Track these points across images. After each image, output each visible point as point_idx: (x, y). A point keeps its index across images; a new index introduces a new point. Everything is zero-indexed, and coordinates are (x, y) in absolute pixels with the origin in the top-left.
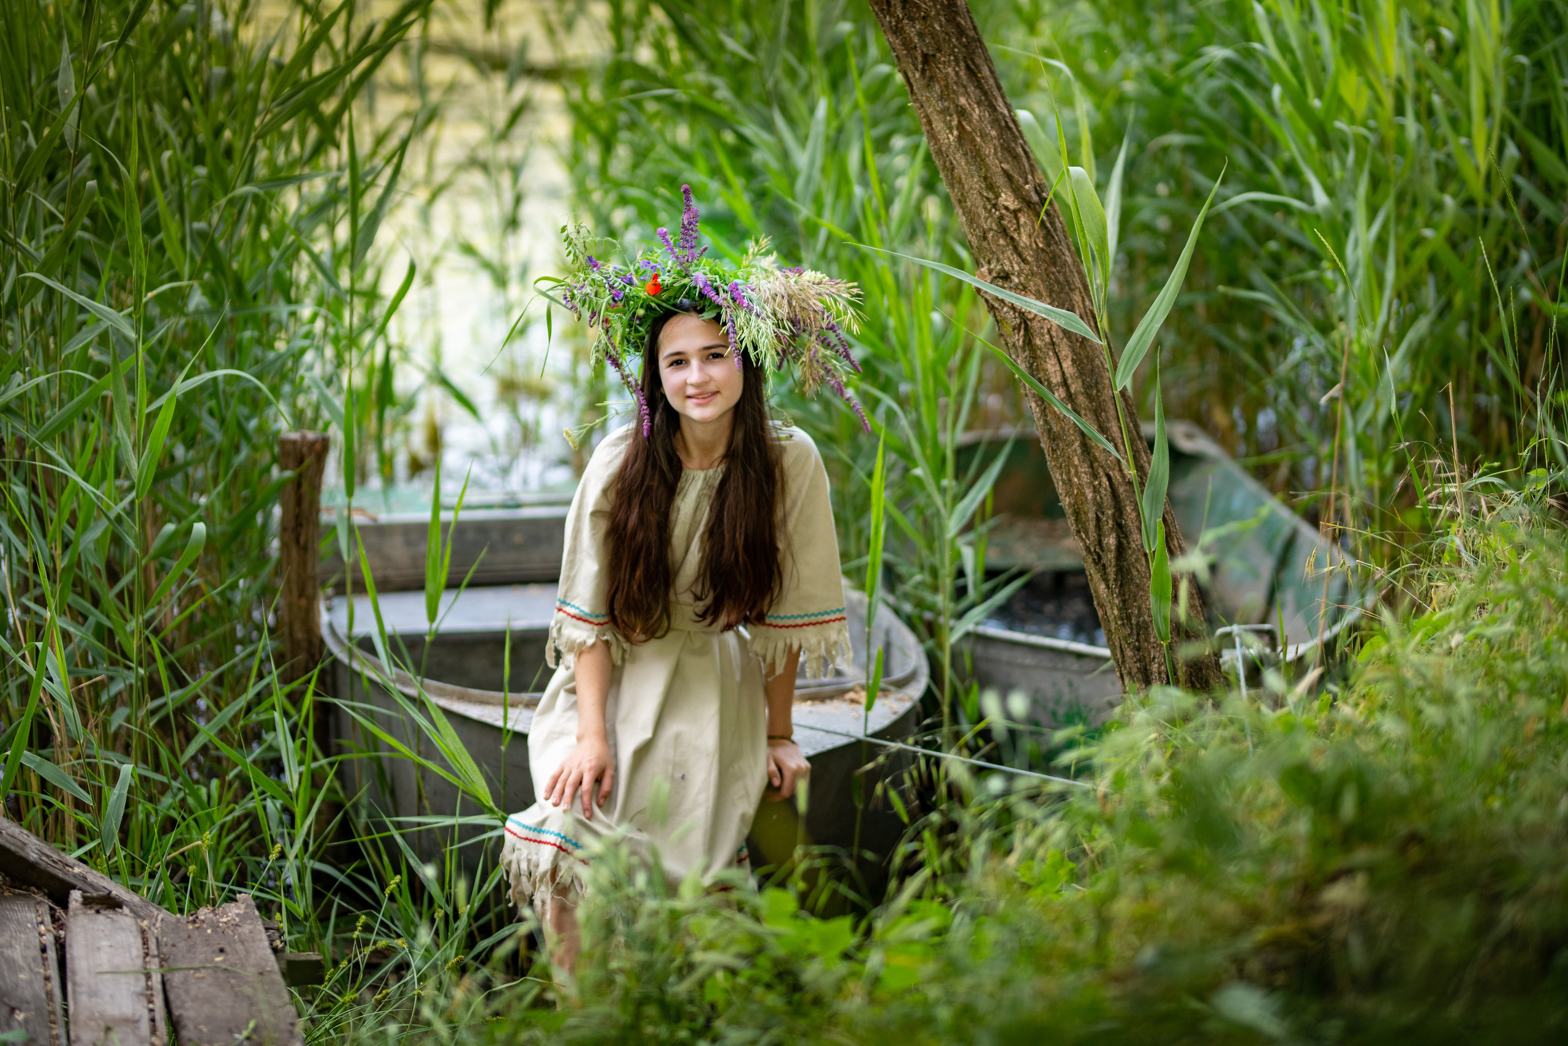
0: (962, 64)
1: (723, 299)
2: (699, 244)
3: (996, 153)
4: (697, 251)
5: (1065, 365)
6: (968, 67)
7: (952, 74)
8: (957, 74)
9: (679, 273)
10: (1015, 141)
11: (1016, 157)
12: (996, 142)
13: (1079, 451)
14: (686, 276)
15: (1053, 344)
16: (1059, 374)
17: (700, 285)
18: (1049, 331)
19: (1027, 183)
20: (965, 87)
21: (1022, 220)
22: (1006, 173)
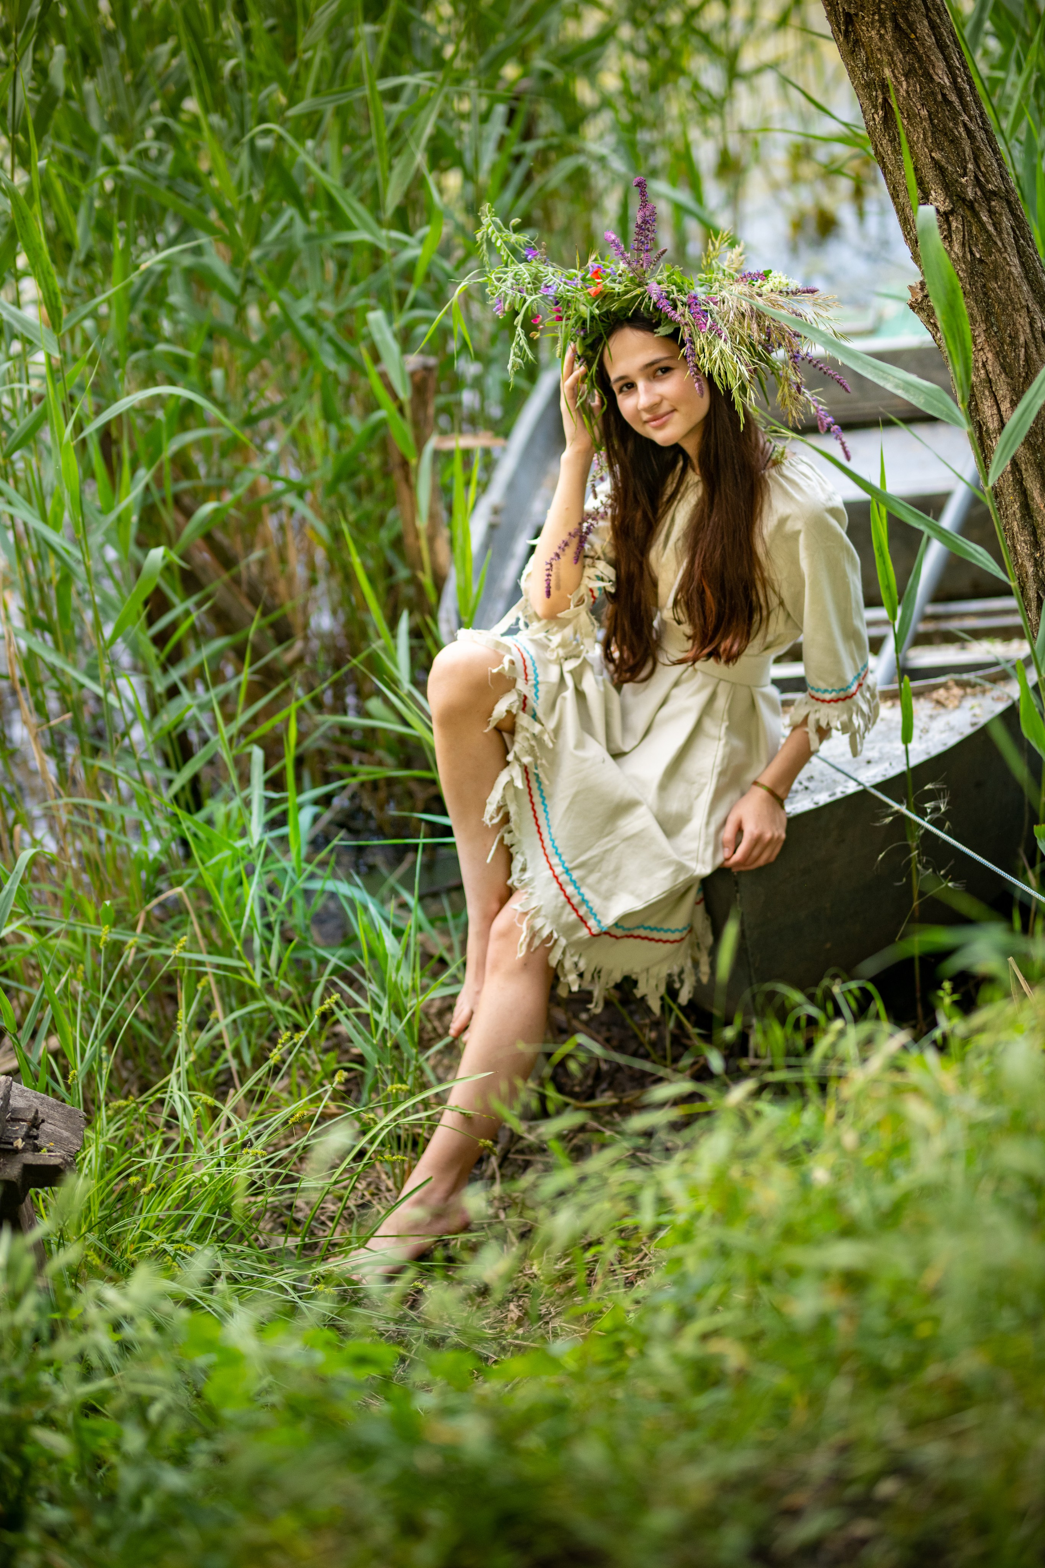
0: (889, 24)
1: (682, 315)
2: (656, 245)
3: (925, 139)
4: (653, 255)
5: (1003, 408)
6: (897, 27)
7: (876, 38)
8: (882, 37)
9: (632, 280)
10: (955, 120)
11: (954, 141)
12: (926, 124)
13: (1018, 516)
14: (640, 285)
15: (990, 381)
16: (996, 418)
17: (655, 298)
18: (984, 365)
19: (965, 174)
20: (890, 54)
21: (954, 225)
22: (936, 163)
